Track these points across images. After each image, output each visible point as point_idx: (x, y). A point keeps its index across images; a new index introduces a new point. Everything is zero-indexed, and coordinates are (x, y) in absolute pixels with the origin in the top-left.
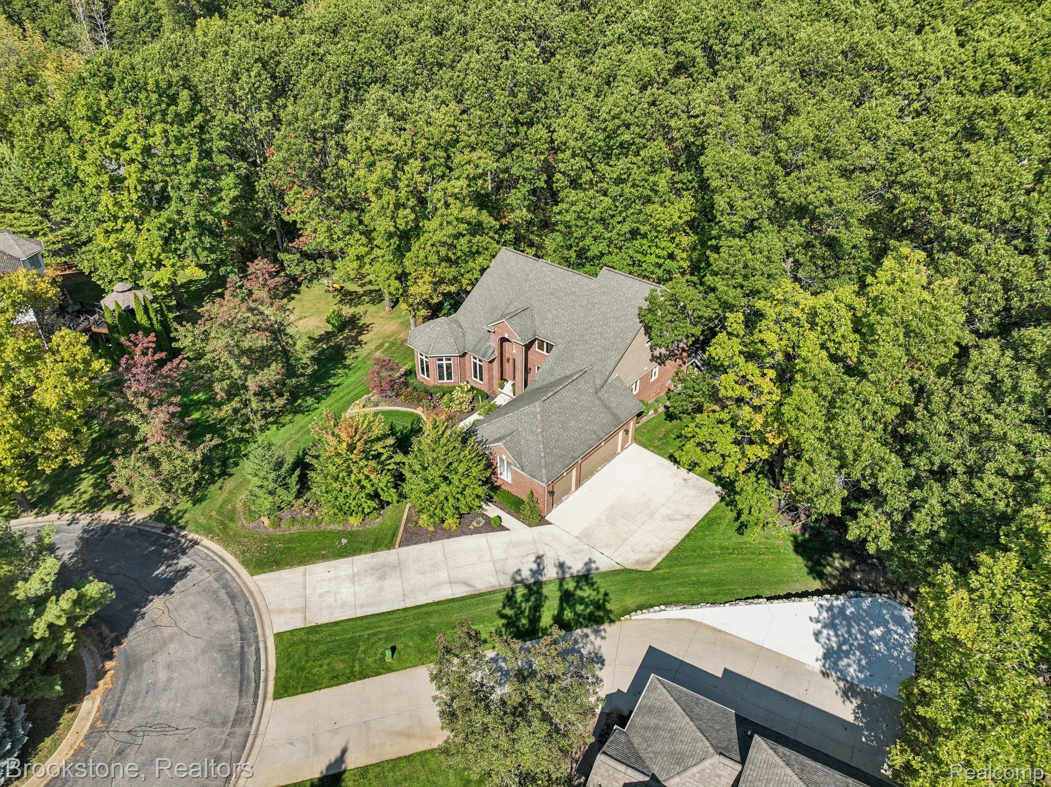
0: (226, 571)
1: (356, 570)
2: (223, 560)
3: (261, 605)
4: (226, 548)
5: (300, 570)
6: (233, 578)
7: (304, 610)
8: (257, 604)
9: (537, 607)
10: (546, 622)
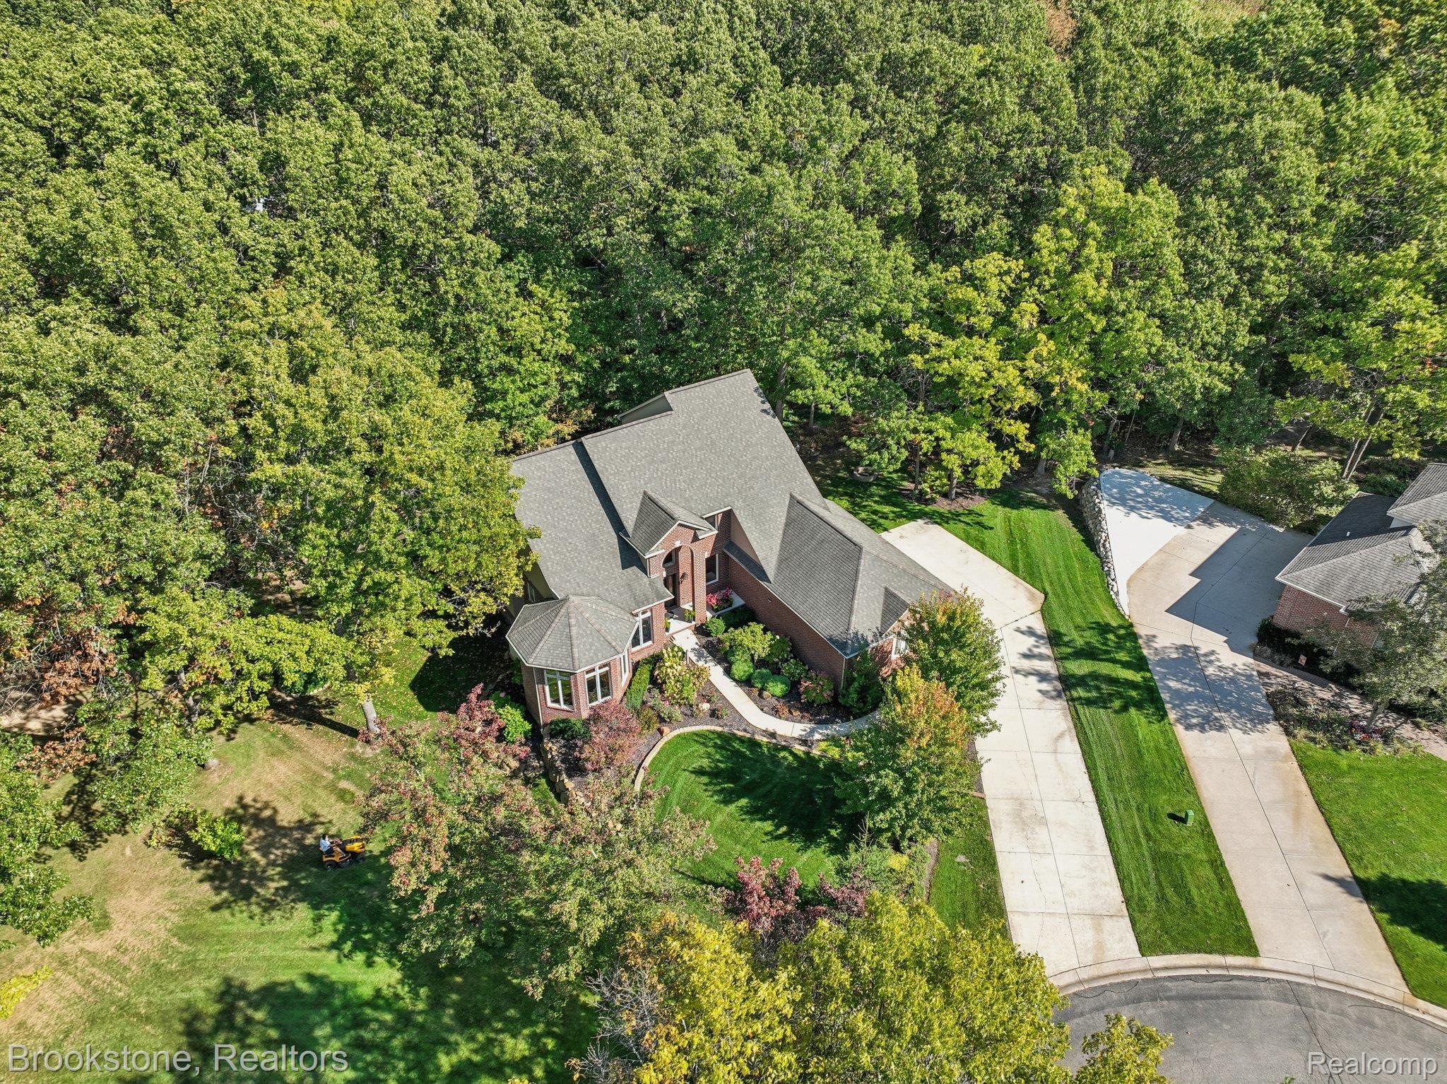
1: (1024, 849)
3: (1084, 974)
5: (1013, 917)
7: (1096, 916)
9: (1111, 680)
10: (1133, 676)
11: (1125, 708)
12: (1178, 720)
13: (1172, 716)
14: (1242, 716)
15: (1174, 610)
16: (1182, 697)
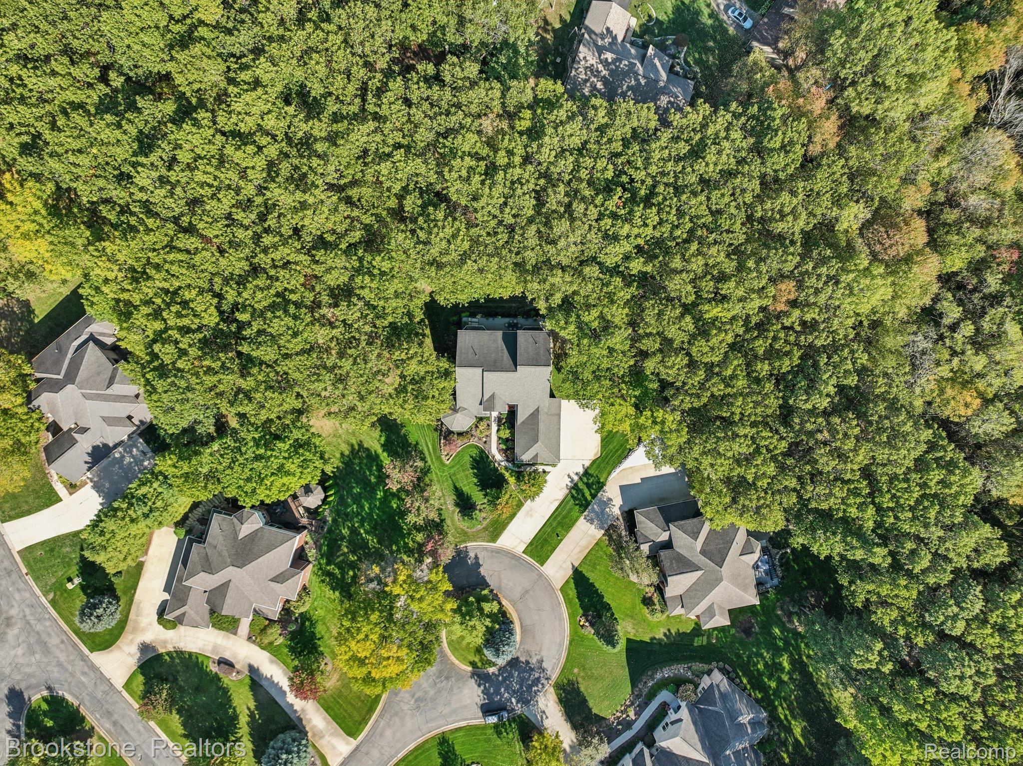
0: (487, 548)
2: (481, 545)
3: (509, 549)
6: (491, 548)
7: (522, 541)
8: (507, 549)
9: (583, 495)
10: (589, 498)
11: (577, 504)
12: (585, 515)
13: (585, 513)
14: (599, 524)
15: (620, 487)
16: (593, 510)
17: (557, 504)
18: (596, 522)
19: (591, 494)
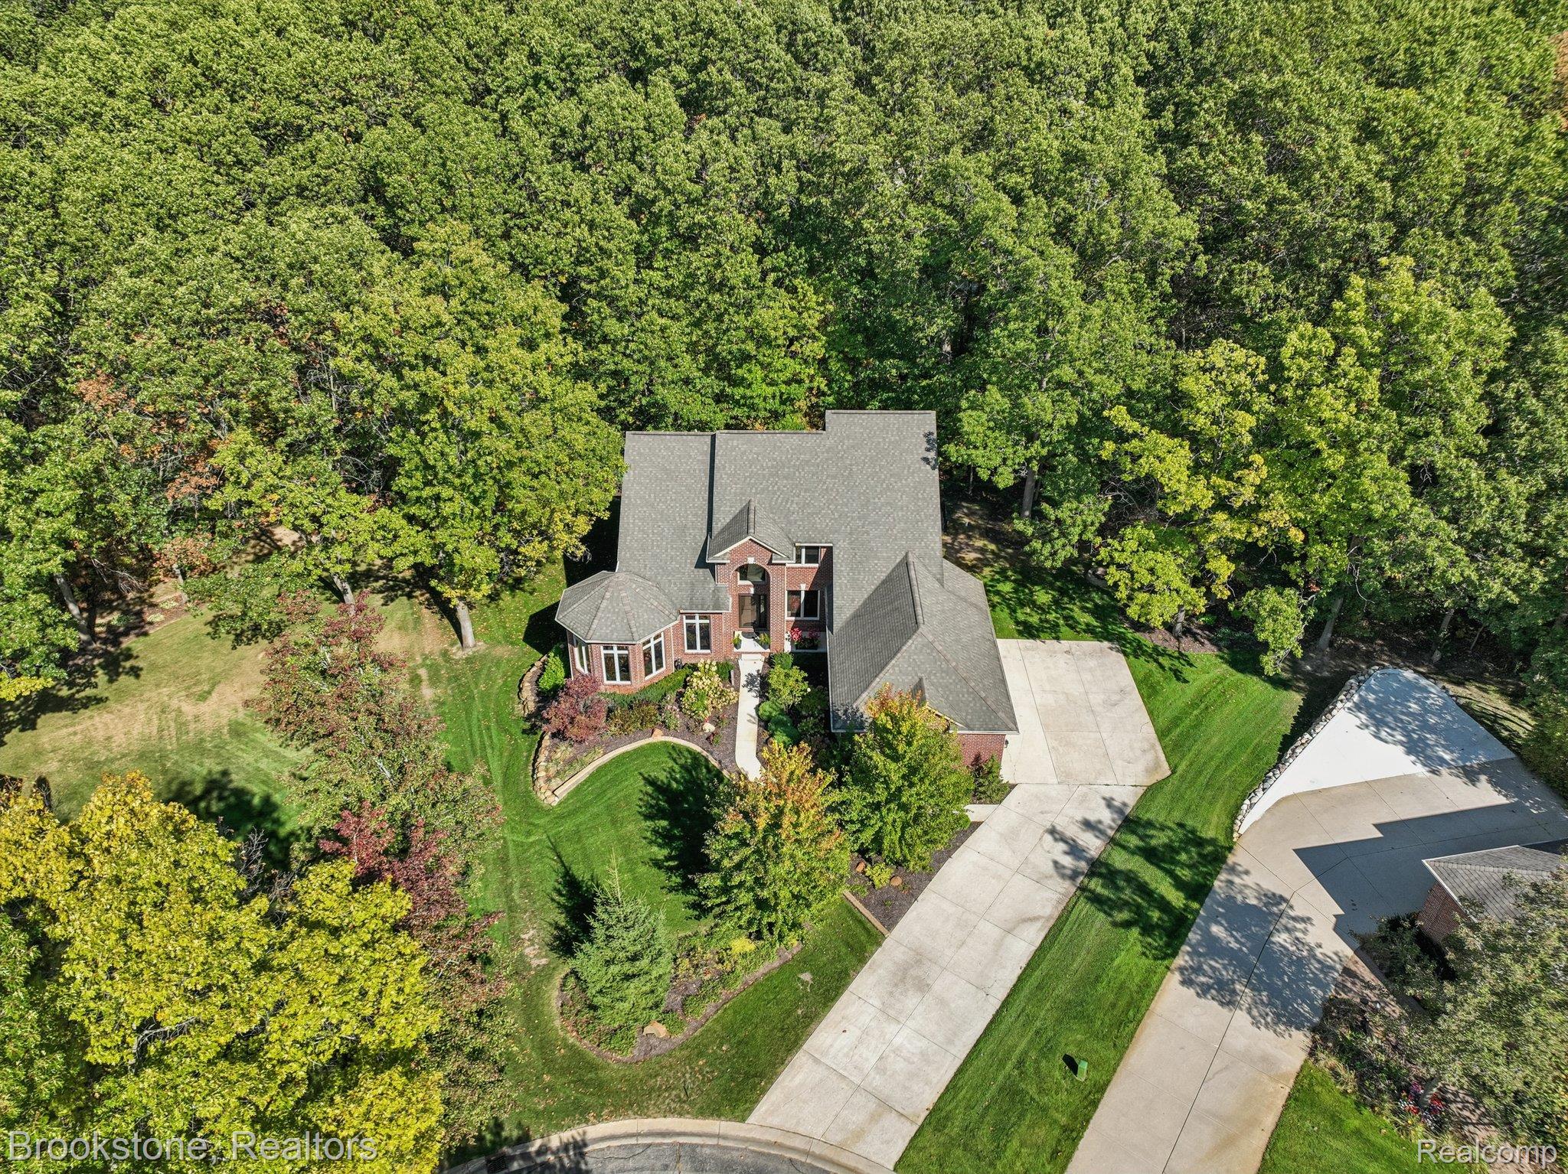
0: (693, 1147)
1: (877, 1003)
2: (663, 1134)
3: (817, 1150)
4: (642, 1112)
5: (800, 1058)
6: (718, 1146)
7: (885, 1105)
8: (807, 1153)
9: (1144, 890)
10: (1176, 898)
11: (1127, 925)
12: (1181, 970)
13: (1181, 960)
14: (1270, 1004)
15: (1306, 855)
16: (1214, 948)
17: (1032, 937)
18: (1246, 996)
19: (1179, 884)
